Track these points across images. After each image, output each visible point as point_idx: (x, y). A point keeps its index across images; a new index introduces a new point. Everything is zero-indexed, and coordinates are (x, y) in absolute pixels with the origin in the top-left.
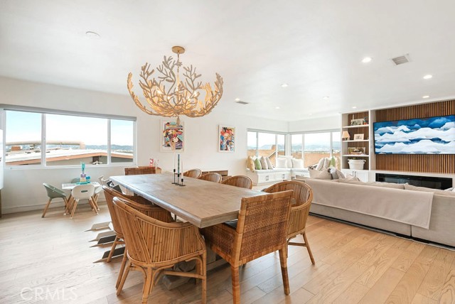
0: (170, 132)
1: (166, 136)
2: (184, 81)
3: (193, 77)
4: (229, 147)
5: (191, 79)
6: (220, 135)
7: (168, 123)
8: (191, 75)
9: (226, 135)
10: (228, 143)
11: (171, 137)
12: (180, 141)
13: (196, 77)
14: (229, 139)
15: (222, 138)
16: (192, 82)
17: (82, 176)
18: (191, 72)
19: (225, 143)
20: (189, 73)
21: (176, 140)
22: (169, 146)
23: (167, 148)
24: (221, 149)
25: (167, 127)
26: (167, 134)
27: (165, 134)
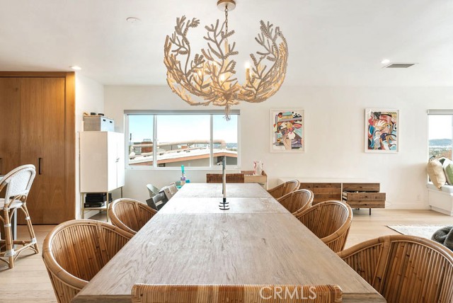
0: (284, 125)
1: (278, 132)
2: (206, 48)
3: (219, 38)
4: (385, 145)
5: (216, 42)
6: (367, 124)
7: (281, 114)
8: (215, 36)
9: (379, 124)
10: (383, 137)
11: (284, 132)
12: (298, 138)
13: (224, 37)
14: (387, 131)
15: (372, 130)
16: (218, 46)
17: (182, 179)
18: (215, 31)
19: (377, 138)
20: (212, 34)
21: (291, 136)
22: (281, 144)
23: (279, 148)
24: (369, 148)
25: (279, 119)
26: (279, 128)
27: (275, 129)
